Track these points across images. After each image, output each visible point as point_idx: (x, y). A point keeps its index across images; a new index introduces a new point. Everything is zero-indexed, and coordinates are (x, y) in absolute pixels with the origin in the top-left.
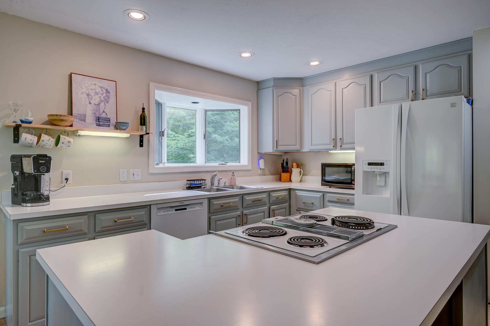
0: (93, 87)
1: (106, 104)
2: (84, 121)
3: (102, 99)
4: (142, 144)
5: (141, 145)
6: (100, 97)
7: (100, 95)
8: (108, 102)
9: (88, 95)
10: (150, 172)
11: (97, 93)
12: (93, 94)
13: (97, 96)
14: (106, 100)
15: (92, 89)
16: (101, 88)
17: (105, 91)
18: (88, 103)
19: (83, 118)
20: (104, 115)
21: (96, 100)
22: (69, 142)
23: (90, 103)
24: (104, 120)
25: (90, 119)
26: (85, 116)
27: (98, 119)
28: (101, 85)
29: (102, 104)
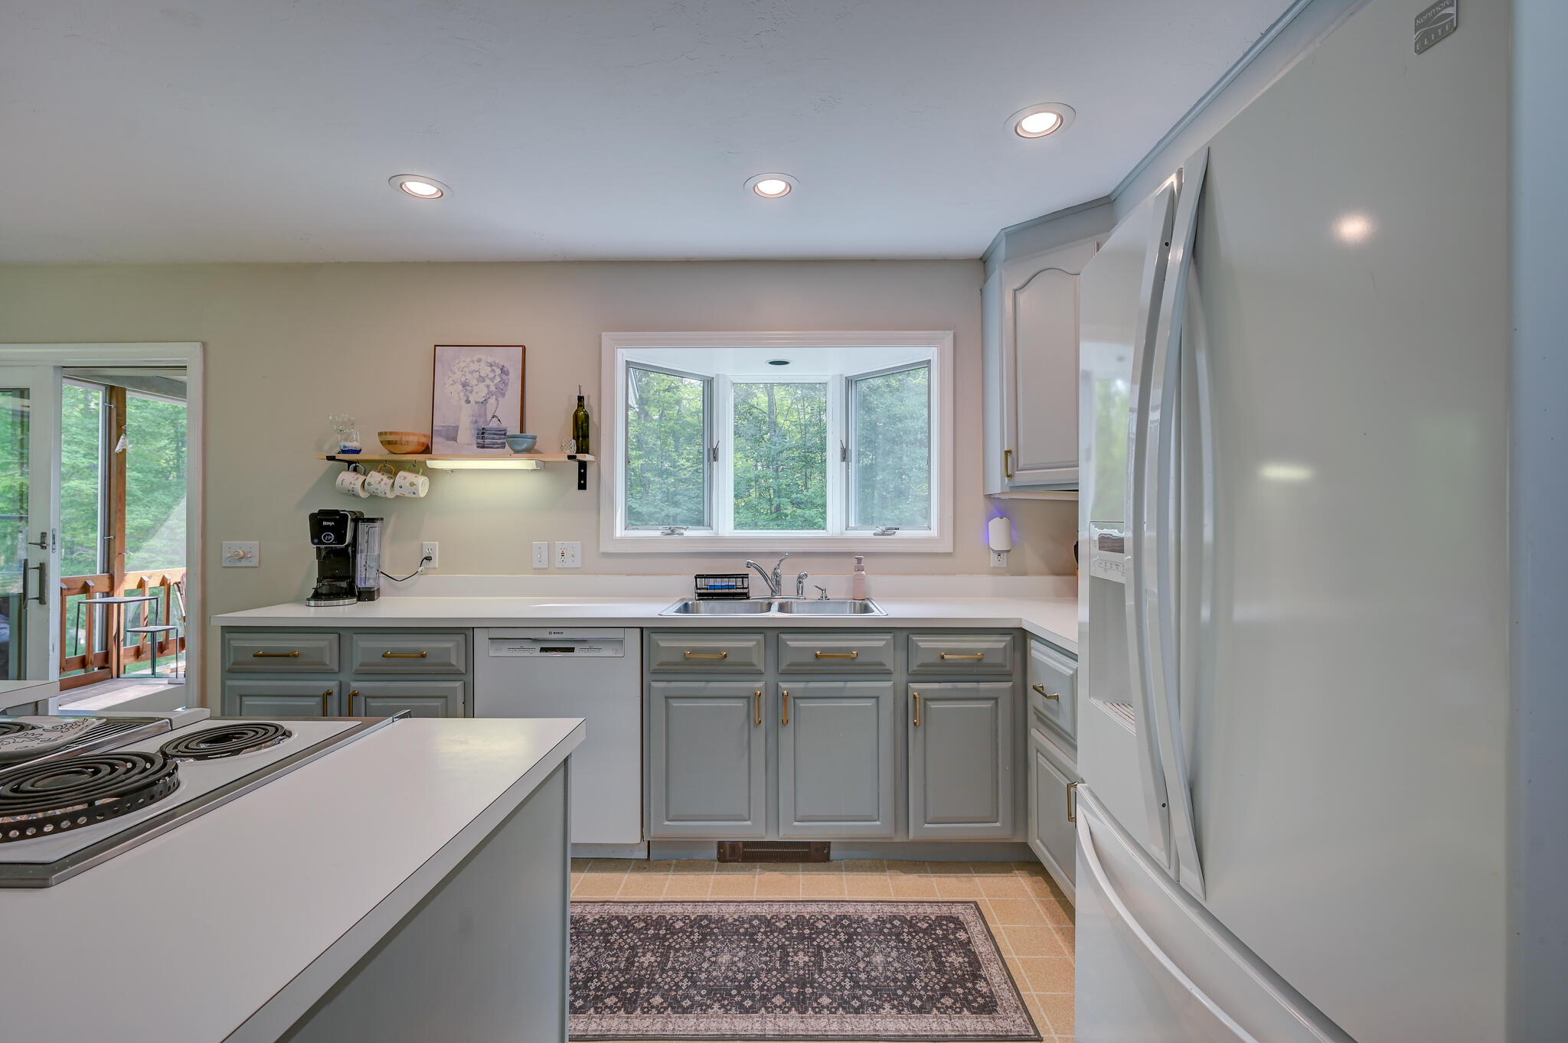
0: (475, 366)
1: (500, 399)
2: (455, 439)
3: (493, 388)
4: (582, 482)
5: (582, 486)
6: (488, 387)
7: (488, 382)
8: (503, 395)
9: (464, 385)
10: (603, 549)
11: (482, 379)
12: (474, 382)
13: (482, 385)
14: (501, 391)
15: (471, 372)
16: (491, 366)
17: (498, 371)
18: (463, 402)
19: (452, 435)
20: (494, 424)
21: (480, 392)
22: (412, 484)
23: (468, 402)
24: (495, 434)
25: (466, 435)
26: (456, 428)
27: (482, 433)
28: (490, 360)
29: (492, 401)
